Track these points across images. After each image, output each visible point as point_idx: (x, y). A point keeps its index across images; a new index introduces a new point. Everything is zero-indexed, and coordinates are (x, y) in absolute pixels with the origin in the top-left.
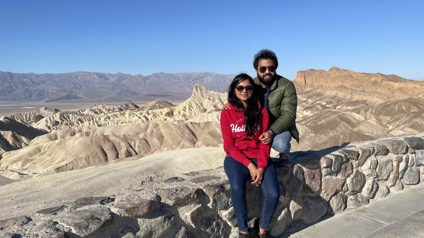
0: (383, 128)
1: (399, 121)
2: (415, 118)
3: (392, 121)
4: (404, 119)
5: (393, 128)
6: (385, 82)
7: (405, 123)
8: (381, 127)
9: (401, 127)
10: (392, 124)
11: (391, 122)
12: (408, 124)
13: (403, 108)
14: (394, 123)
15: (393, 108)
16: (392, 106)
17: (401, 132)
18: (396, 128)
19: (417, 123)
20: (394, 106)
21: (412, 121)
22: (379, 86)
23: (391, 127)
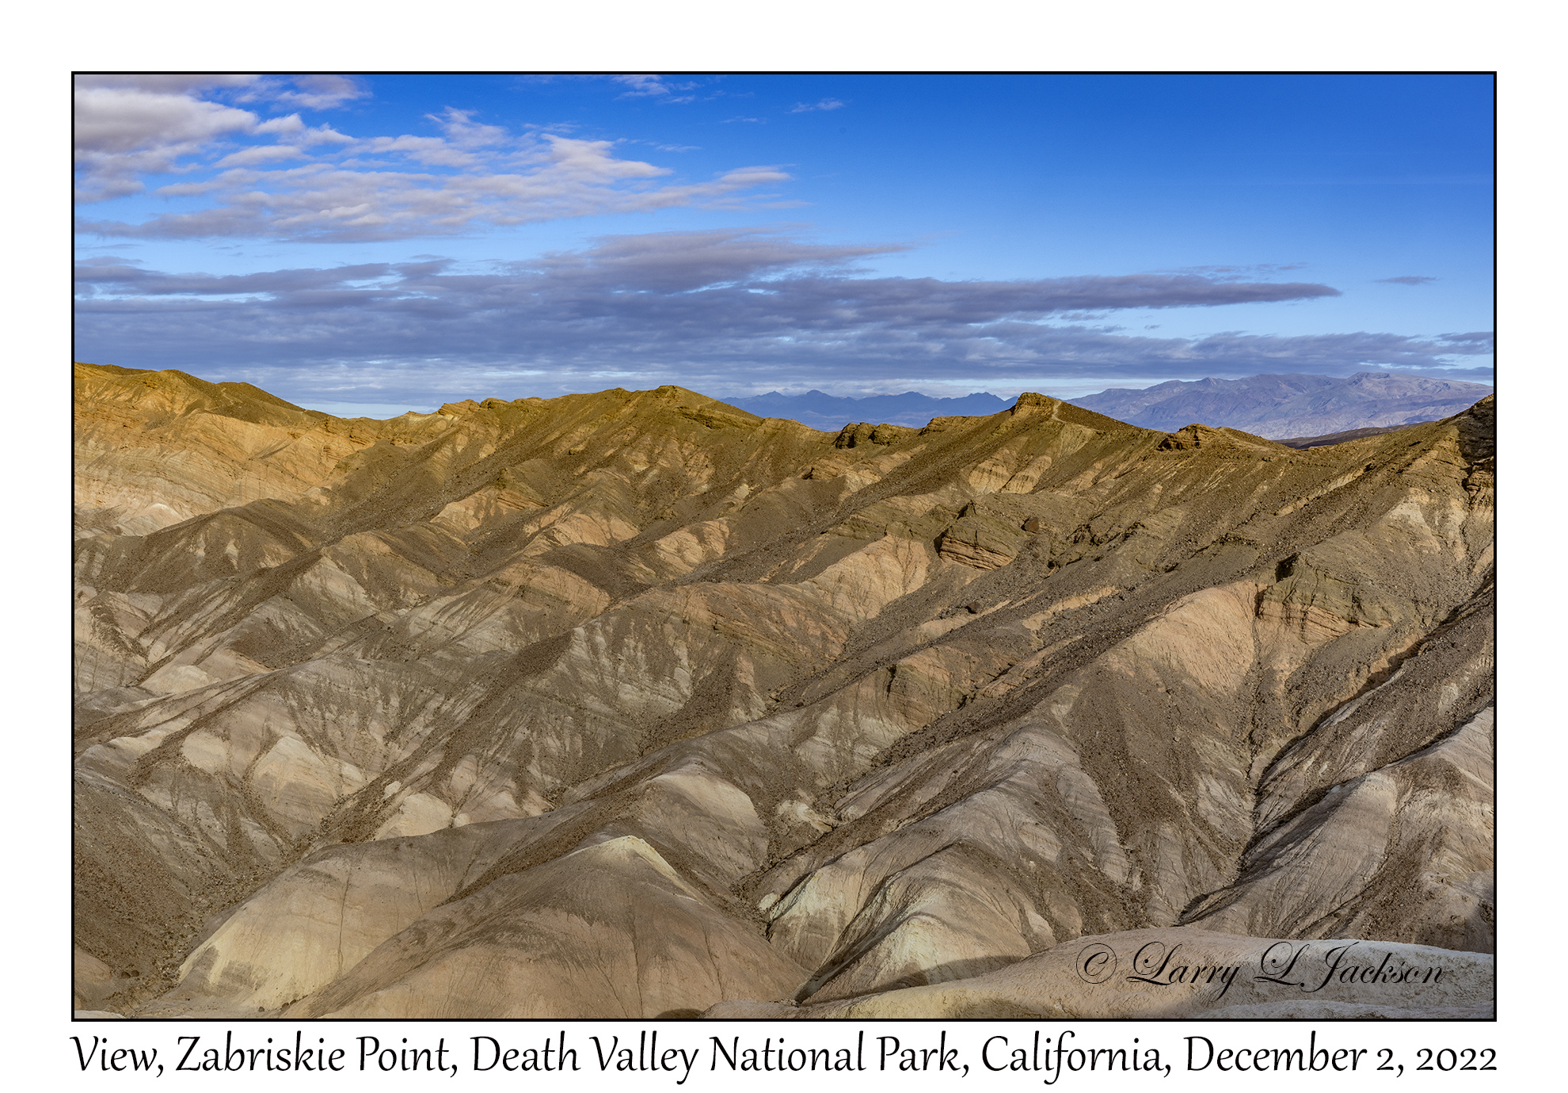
0: (120, 659)
1: (196, 616)
2: (262, 600)
3: (166, 620)
4: (220, 605)
5: (169, 652)
6: (204, 419)
7: (220, 625)
8: (110, 653)
9: (199, 648)
10: (166, 636)
11: (159, 624)
12: (228, 632)
13: (231, 549)
14: (174, 629)
15: (183, 550)
16: (183, 542)
17: (193, 672)
18: (178, 652)
19: (269, 622)
20: (188, 544)
21: (247, 616)
22: (175, 435)
23: (157, 651)
